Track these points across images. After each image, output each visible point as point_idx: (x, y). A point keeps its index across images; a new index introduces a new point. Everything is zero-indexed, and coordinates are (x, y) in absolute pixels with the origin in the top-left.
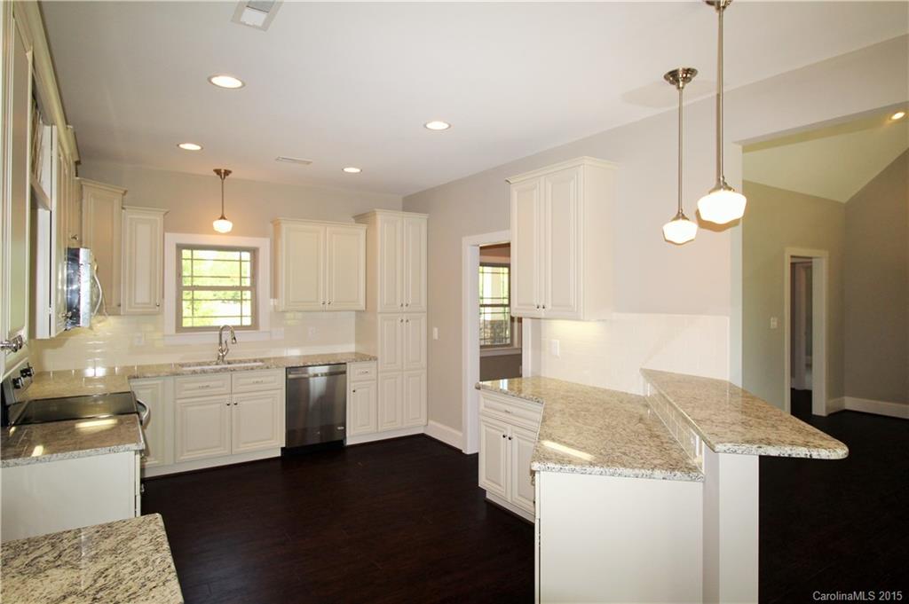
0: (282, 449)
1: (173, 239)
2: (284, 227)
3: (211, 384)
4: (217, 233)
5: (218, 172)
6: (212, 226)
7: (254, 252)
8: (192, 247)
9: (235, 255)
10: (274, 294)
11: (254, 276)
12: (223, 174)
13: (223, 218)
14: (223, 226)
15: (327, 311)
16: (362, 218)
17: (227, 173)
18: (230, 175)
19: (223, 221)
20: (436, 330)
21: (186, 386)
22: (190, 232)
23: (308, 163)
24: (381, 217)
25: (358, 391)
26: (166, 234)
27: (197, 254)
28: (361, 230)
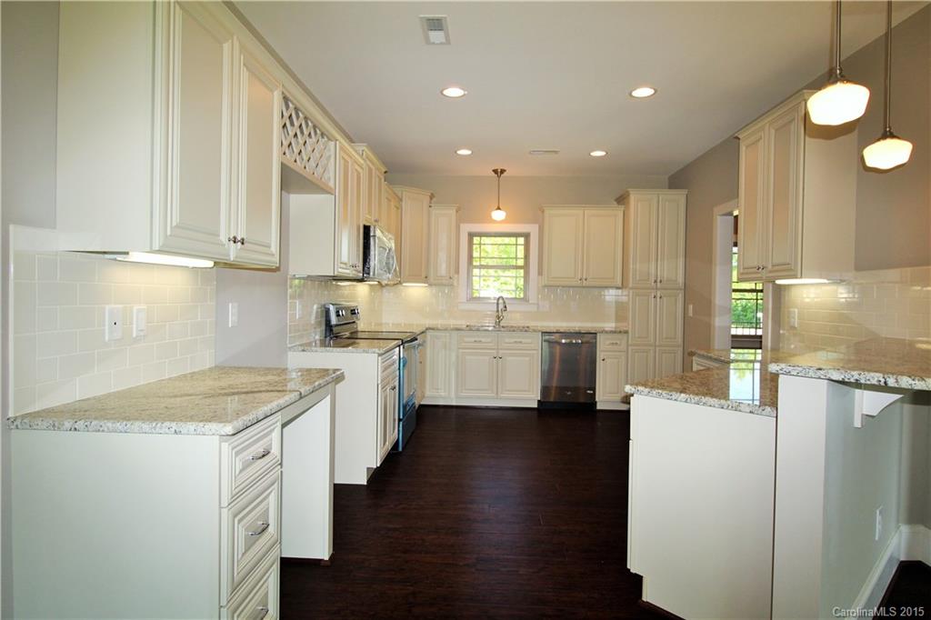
0: (539, 401)
1: (466, 228)
2: (547, 212)
3: (483, 340)
4: (495, 222)
5: (495, 171)
6: (491, 217)
7: (527, 236)
8: (481, 235)
9: (513, 240)
10: (540, 273)
11: (527, 257)
12: (499, 172)
13: (499, 208)
14: (498, 215)
15: (584, 287)
16: (622, 200)
17: (503, 171)
18: (505, 174)
19: (499, 211)
20: (691, 307)
21: (466, 339)
22: (479, 223)
23: (556, 152)
24: (634, 197)
25: (608, 361)
26: (462, 225)
27: (485, 240)
28: (619, 212)
